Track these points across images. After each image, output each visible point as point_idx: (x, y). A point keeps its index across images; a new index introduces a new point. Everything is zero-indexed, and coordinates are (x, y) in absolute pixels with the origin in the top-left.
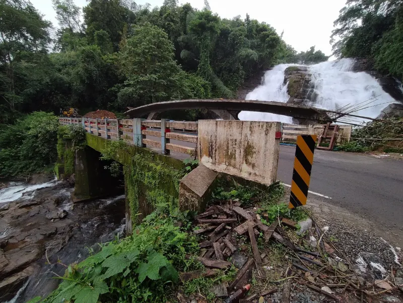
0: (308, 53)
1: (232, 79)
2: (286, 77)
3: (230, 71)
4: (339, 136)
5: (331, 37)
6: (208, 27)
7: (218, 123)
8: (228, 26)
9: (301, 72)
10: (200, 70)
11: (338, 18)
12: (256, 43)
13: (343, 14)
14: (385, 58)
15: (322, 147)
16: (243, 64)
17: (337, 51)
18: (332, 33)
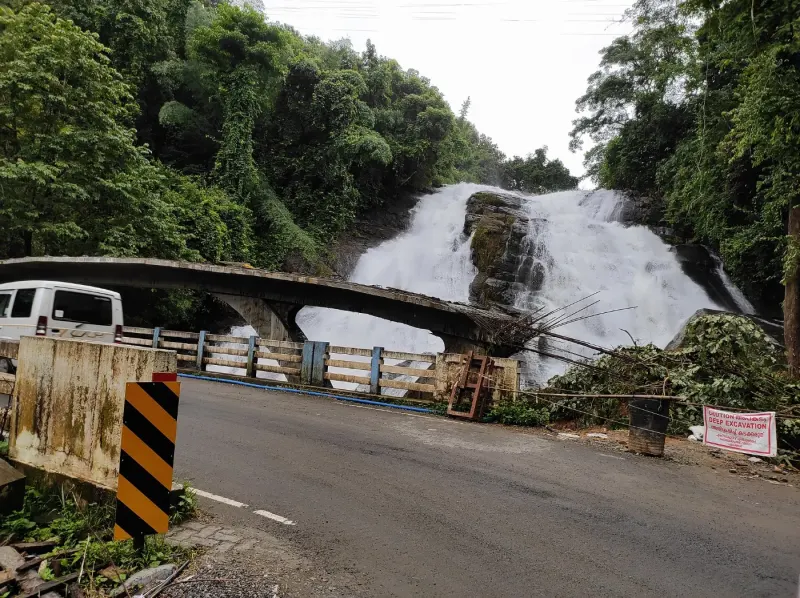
0: (531, 162)
1: (320, 207)
2: (471, 218)
3: (316, 183)
4: (497, 387)
5: (573, 134)
6: (252, 55)
7: (59, 345)
8: (312, 61)
9: (506, 209)
10: (222, 170)
11: (585, 93)
12: (392, 120)
13: (595, 87)
14: (683, 199)
15: (457, 413)
16: (353, 170)
17: (595, 166)
18: (574, 126)
